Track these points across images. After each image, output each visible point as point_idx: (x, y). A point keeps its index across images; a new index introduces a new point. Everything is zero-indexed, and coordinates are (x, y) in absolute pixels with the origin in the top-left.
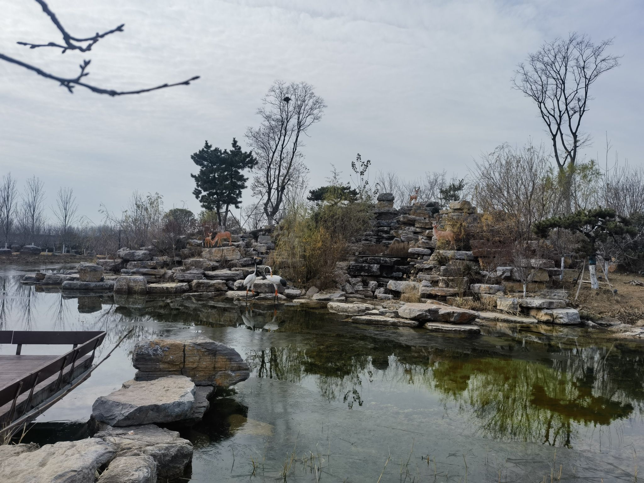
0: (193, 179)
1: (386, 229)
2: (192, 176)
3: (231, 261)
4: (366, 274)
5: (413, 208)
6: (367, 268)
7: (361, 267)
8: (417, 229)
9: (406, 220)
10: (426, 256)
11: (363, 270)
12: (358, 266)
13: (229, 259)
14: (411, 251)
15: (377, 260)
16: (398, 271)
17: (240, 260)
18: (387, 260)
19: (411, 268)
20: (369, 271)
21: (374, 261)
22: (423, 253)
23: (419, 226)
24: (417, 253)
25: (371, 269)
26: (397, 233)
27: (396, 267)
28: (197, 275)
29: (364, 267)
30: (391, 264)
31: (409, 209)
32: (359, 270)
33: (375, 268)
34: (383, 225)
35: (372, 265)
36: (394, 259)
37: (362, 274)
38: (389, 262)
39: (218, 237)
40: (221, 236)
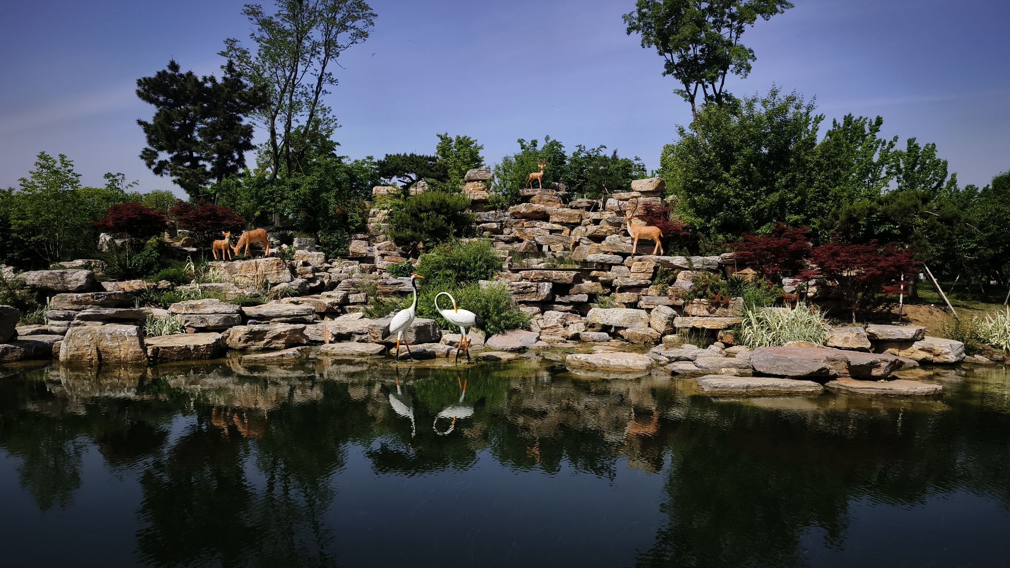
0: (141, 129)
1: (495, 226)
2: (140, 123)
3: (275, 284)
4: (534, 299)
5: (536, 193)
6: (534, 289)
7: (525, 288)
8: (554, 225)
9: (530, 211)
10: (616, 267)
11: (528, 293)
12: (521, 287)
13: (271, 282)
14: (592, 259)
15: (547, 275)
16: (580, 293)
17: (292, 283)
18: (563, 274)
19: (600, 287)
20: (538, 294)
21: (542, 277)
22: (611, 262)
23: (557, 220)
24: (602, 261)
25: (541, 290)
26: (522, 233)
27: (576, 286)
28: (231, 315)
29: (530, 287)
30: (570, 281)
31: (531, 193)
32: (522, 293)
33: (546, 288)
34: (487, 220)
35: (541, 284)
36: (574, 273)
37: (526, 299)
38: (566, 277)
39: (245, 240)
40: (250, 238)
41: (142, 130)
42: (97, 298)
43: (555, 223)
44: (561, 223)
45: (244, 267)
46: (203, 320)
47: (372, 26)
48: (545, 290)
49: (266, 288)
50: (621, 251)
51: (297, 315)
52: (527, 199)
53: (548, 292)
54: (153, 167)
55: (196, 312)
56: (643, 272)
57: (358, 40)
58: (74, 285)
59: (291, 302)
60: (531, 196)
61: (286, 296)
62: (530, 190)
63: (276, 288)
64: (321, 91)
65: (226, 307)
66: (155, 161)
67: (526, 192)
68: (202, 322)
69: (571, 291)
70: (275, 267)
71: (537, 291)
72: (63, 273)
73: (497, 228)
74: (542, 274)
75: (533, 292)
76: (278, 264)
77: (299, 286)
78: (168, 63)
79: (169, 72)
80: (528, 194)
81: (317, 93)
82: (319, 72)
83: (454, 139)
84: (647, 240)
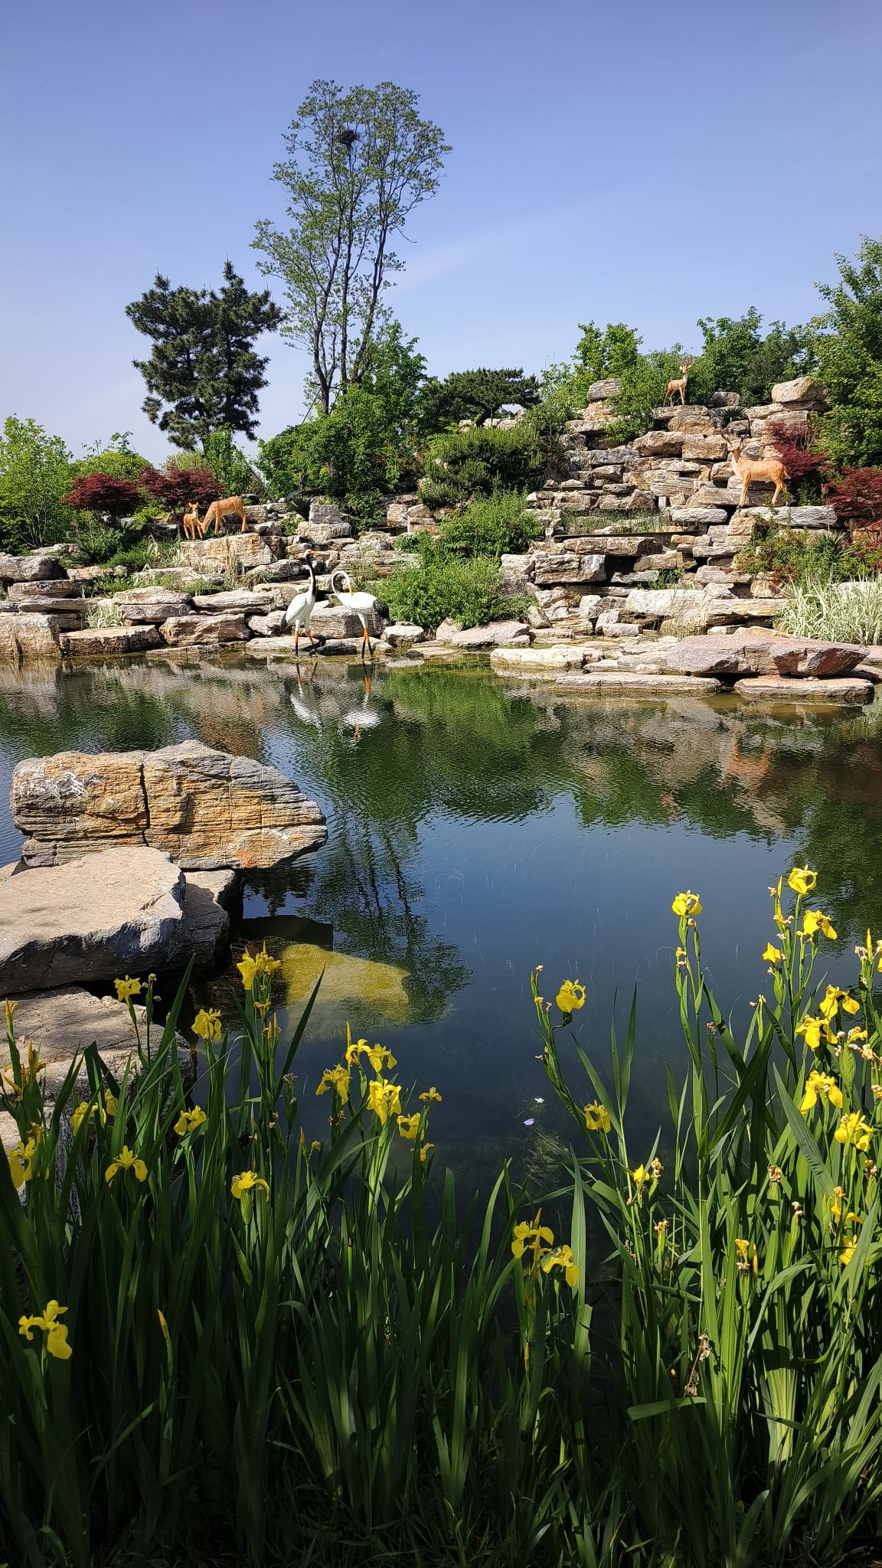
1: (610, 469)
2: (136, 365)
3: (251, 568)
4: (575, 580)
5: (675, 413)
6: (575, 565)
7: (562, 563)
8: (687, 464)
9: (660, 443)
10: (715, 527)
11: (565, 570)
12: (555, 562)
13: (246, 565)
14: (679, 516)
15: (599, 544)
16: (649, 569)
17: (271, 566)
18: (623, 541)
19: (680, 559)
20: (581, 572)
21: (590, 546)
22: (707, 520)
23: (691, 456)
24: (693, 520)
25: (585, 567)
26: (639, 479)
27: (644, 558)
28: (173, 606)
29: (568, 562)
30: (633, 552)
31: (667, 414)
32: (557, 571)
33: (594, 563)
34: (606, 461)
35: (586, 558)
36: (641, 539)
37: (563, 580)
38: (627, 546)
39: (214, 513)
40: (220, 510)
41: (141, 374)
42: (43, 587)
43: (688, 460)
44: (698, 460)
45: (214, 546)
46: (140, 611)
47: (440, 168)
48: (593, 566)
49: (240, 573)
50: (727, 502)
51: (252, 605)
52: (662, 425)
53: (597, 569)
54: (159, 421)
55: (140, 602)
56: (740, 534)
57: (423, 195)
58: (28, 574)
59: (263, 589)
60: (668, 419)
61: (261, 582)
62: (666, 409)
63: (253, 572)
64: (382, 284)
65: (171, 596)
66: (158, 413)
67: (661, 413)
68: (138, 613)
69: (637, 566)
70: (250, 546)
71: (579, 568)
72: (20, 560)
73: (615, 473)
74: (591, 543)
75: (574, 569)
76: (253, 542)
77: (281, 569)
78: (154, 280)
79: (159, 291)
80: (664, 415)
81: (376, 288)
82: (376, 255)
83: (604, 330)
84: (763, 483)
